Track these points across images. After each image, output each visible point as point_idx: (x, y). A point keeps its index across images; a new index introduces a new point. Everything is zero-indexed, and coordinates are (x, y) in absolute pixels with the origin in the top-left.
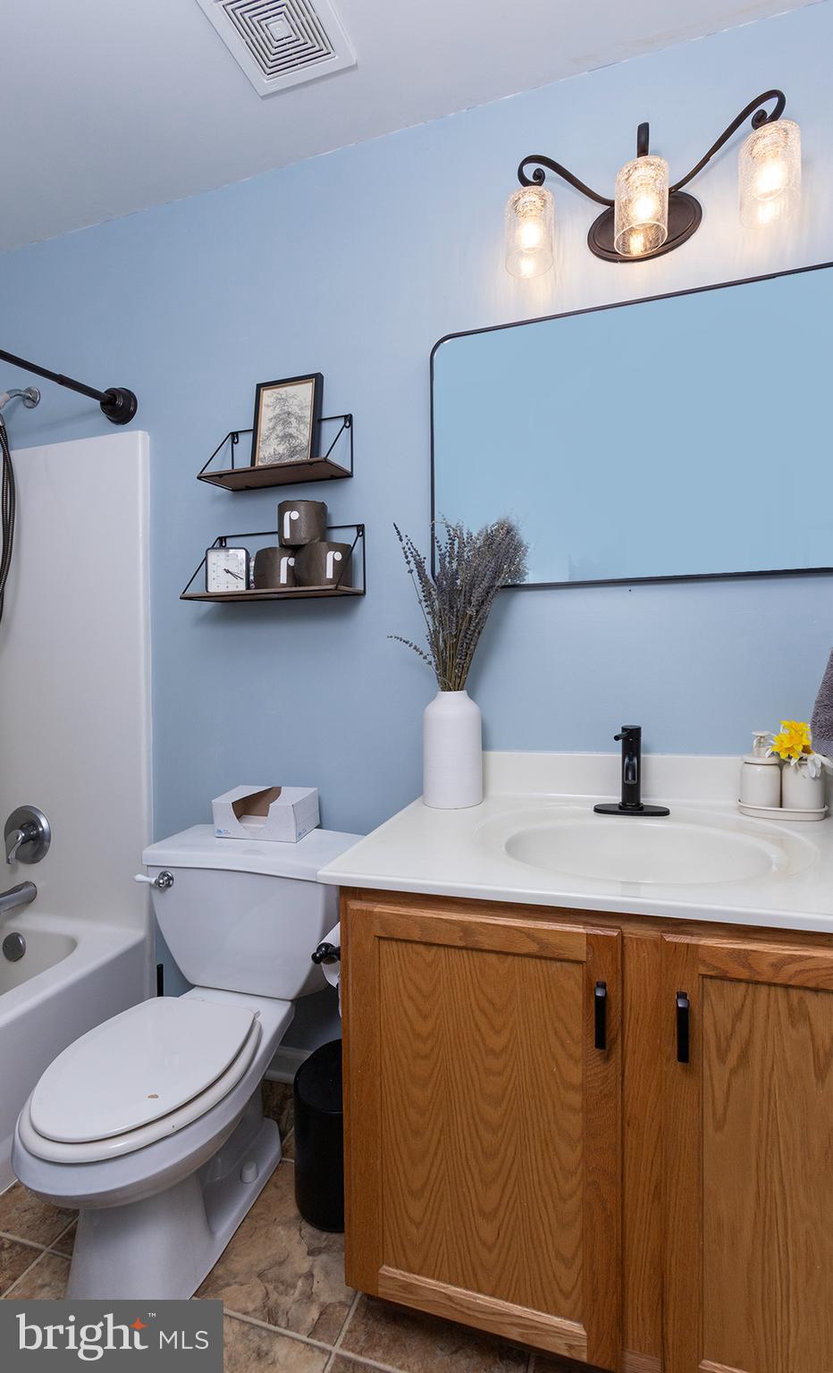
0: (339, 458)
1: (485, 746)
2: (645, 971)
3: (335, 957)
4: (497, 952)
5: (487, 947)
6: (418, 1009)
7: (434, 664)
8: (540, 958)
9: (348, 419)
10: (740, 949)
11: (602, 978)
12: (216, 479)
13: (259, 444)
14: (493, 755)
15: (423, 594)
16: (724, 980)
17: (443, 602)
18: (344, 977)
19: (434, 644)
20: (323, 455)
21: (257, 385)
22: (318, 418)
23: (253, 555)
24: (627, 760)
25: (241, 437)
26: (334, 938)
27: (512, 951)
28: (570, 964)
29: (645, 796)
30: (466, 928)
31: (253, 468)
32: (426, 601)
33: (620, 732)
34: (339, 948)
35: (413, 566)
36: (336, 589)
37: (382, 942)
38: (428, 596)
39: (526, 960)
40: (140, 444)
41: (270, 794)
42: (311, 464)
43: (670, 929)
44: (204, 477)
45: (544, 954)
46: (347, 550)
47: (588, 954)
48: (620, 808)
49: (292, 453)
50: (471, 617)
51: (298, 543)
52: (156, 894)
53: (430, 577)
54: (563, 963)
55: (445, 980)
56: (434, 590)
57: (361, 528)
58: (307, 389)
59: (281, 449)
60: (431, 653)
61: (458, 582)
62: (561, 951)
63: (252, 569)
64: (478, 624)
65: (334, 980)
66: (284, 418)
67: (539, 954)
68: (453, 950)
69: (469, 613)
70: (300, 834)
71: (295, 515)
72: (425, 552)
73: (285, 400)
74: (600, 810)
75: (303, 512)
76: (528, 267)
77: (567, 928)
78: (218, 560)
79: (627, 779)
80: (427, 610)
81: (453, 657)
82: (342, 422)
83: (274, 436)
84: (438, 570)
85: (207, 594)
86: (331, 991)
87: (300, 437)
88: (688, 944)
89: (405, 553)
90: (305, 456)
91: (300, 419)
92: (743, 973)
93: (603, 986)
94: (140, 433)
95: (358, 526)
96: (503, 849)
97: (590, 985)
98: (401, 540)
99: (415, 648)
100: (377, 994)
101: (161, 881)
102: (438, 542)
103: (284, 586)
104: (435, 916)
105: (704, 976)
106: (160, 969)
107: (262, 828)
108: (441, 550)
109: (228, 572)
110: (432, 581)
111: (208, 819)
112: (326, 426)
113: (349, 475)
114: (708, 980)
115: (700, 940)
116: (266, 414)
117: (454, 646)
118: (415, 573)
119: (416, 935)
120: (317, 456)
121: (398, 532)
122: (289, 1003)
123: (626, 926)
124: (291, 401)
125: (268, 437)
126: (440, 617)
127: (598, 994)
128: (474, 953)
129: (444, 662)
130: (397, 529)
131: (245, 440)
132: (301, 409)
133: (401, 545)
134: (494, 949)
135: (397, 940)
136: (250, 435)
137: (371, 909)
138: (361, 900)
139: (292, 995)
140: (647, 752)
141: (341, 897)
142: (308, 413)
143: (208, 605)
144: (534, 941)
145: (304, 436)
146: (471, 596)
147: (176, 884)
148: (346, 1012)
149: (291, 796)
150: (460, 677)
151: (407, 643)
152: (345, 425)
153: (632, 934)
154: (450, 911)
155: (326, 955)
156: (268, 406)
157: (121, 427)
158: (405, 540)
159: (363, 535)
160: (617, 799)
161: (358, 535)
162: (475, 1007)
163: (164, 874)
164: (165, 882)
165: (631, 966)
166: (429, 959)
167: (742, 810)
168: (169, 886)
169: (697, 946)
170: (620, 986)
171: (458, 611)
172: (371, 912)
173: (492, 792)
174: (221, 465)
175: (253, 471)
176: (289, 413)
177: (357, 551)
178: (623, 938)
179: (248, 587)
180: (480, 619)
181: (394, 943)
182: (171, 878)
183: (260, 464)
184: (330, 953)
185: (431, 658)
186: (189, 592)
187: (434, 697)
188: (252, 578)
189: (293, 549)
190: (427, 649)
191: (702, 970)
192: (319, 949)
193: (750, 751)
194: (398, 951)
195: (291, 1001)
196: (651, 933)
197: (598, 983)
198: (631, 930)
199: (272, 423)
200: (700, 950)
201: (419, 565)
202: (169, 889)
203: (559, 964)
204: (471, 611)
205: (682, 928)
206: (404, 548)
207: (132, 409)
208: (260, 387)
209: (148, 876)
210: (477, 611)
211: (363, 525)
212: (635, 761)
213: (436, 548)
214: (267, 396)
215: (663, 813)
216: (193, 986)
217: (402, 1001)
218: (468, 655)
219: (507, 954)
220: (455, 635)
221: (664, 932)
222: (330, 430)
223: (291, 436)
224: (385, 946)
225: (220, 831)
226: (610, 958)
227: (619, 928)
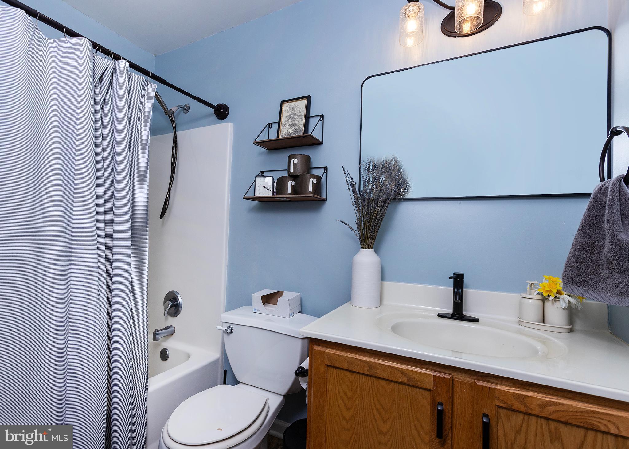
0: (317, 135)
1: (382, 278)
2: (465, 400)
3: (306, 374)
4: (386, 380)
5: (381, 376)
6: (345, 404)
7: (358, 235)
8: (408, 385)
9: (322, 116)
10: (520, 394)
11: (441, 400)
12: (261, 144)
13: (281, 128)
14: (386, 283)
15: (355, 201)
16: (510, 410)
17: (364, 204)
18: (309, 385)
19: (359, 225)
20: (310, 133)
21: (281, 101)
22: (308, 116)
23: (276, 180)
24: (456, 290)
25: (273, 125)
26: (305, 364)
27: (394, 380)
28: (424, 391)
29: (465, 311)
30: (370, 365)
31: (278, 139)
32: (355, 204)
33: (453, 275)
34: (308, 370)
35: (350, 186)
36: (313, 196)
37: (329, 368)
38: (357, 202)
39: (401, 385)
40: (229, 128)
41: (278, 294)
42: (303, 137)
43: (479, 378)
44: (255, 143)
45: (410, 383)
46: (319, 178)
47: (433, 386)
48: (451, 315)
49: (296, 132)
50: (377, 212)
51: (296, 174)
52: (225, 336)
53: (358, 192)
54: (420, 390)
55: (359, 391)
56: (360, 199)
57: (326, 169)
58: (303, 103)
59: (290, 131)
60: (357, 229)
61: (372, 195)
62: (419, 383)
63: (275, 186)
64: (381, 216)
65: (304, 386)
66: (292, 117)
67: (408, 383)
68: (364, 376)
69: (377, 210)
70: (291, 314)
71: (296, 161)
72: (356, 180)
73: (293, 108)
74: (441, 316)
75: (299, 160)
76: (410, 42)
77: (423, 371)
78: (260, 181)
79: (456, 299)
80: (356, 209)
81: (368, 232)
82: (319, 118)
83: (287, 124)
84: (362, 188)
85: (254, 197)
86: (303, 391)
87: (299, 125)
88: (489, 387)
89: (347, 180)
90: (302, 133)
91: (299, 117)
92: (522, 408)
93: (442, 404)
94: (230, 124)
95: (324, 168)
96: (390, 328)
97: (434, 403)
98: (345, 173)
99: (350, 227)
100: (325, 394)
101: (228, 330)
102: (362, 175)
103: (289, 194)
104: (355, 357)
105: (499, 407)
106: (225, 372)
107: (274, 310)
108: (364, 178)
109: (264, 187)
110: (358, 194)
111: (250, 303)
112: (311, 120)
113: (321, 143)
114: (501, 409)
115: (496, 386)
116: (285, 114)
117: (369, 226)
118: (351, 189)
119: (345, 366)
120: (307, 133)
121: (344, 169)
122: (282, 397)
123: (455, 374)
124: (296, 108)
125: (285, 125)
126: (363, 212)
127: (439, 408)
128: (374, 379)
129: (364, 235)
130: (343, 168)
131: (275, 127)
132: (300, 112)
133: (344, 176)
134: (384, 378)
135: (336, 368)
136: (277, 125)
137: (324, 350)
138: (320, 346)
139: (284, 392)
140: (467, 288)
141: (310, 343)
142: (303, 114)
143: (255, 203)
144: (405, 376)
145: (301, 124)
146: (378, 202)
147: (234, 332)
148: (310, 402)
149: (288, 296)
150: (371, 242)
151: (346, 224)
152: (320, 120)
153: (458, 378)
154: (362, 355)
155: (301, 373)
156: (285, 111)
157: (222, 121)
158: (347, 173)
159: (327, 172)
160: (450, 311)
161: (324, 172)
162: (374, 407)
163: (229, 327)
164: (230, 331)
165: (457, 396)
166: (351, 379)
167: (520, 323)
168: (231, 332)
169: (495, 389)
170: (451, 406)
171: (371, 210)
172: (324, 352)
173: (385, 302)
174: (264, 137)
175: (278, 140)
176: (295, 114)
177: (324, 179)
178: (453, 380)
179: (273, 194)
180: (382, 214)
181: (334, 369)
182: (232, 329)
183: (281, 137)
184: (303, 372)
185: (357, 232)
186: (247, 196)
187: (358, 252)
188: (275, 190)
189: (293, 177)
190: (355, 227)
191: (498, 403)
192: (298, 369)
193: (525, 291)
194: (336, 373)
195: (284, 396)
196: (468, 379)
197: (438, 402)
198: (458, 376)
199: (287, 119)
200: (496, 392)
201: (353, 186)
202: (231, 334)
203: (418, 390)
204: (377, 209)
205: (486, 379)
206: (346, 177)
207: (227, 113)
208: (282, 102)
209: (222, 327)
210: (381, 210)
211: (327, 167)
212: (460, 291)
213: (361, 178)
214: (286, 106)
215: (476, 320)
216: (240, 382)
217: (337, 399)
218: (375, 231)
219: (391, 381)
220: (370, 221)
221: (476, 379)
222: (313, 122)
223: (295, 124)
224: (330, 370)
225: (255, 310)
226: (445, 390)
227: (451, 374)
